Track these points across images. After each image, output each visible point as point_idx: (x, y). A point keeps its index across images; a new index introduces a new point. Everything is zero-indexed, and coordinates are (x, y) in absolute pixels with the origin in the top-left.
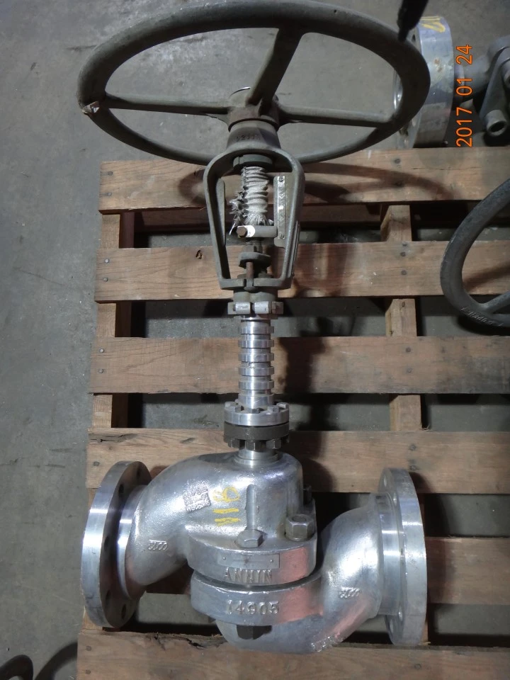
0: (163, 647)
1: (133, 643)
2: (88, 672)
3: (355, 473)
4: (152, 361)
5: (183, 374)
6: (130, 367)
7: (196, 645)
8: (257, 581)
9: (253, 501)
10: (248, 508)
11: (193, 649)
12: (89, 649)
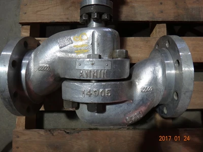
0: (53, 135)
1: (39, 133)
2: (18, 148)
3: (139, 55)
4: (48, 8)
5: (62, 14)
6: (38, 11)
7: (68, 133)
8: (98, 77)
9: (96, 40)
10: (93, 44)
11: (67, 135)
12: (18, 137)
